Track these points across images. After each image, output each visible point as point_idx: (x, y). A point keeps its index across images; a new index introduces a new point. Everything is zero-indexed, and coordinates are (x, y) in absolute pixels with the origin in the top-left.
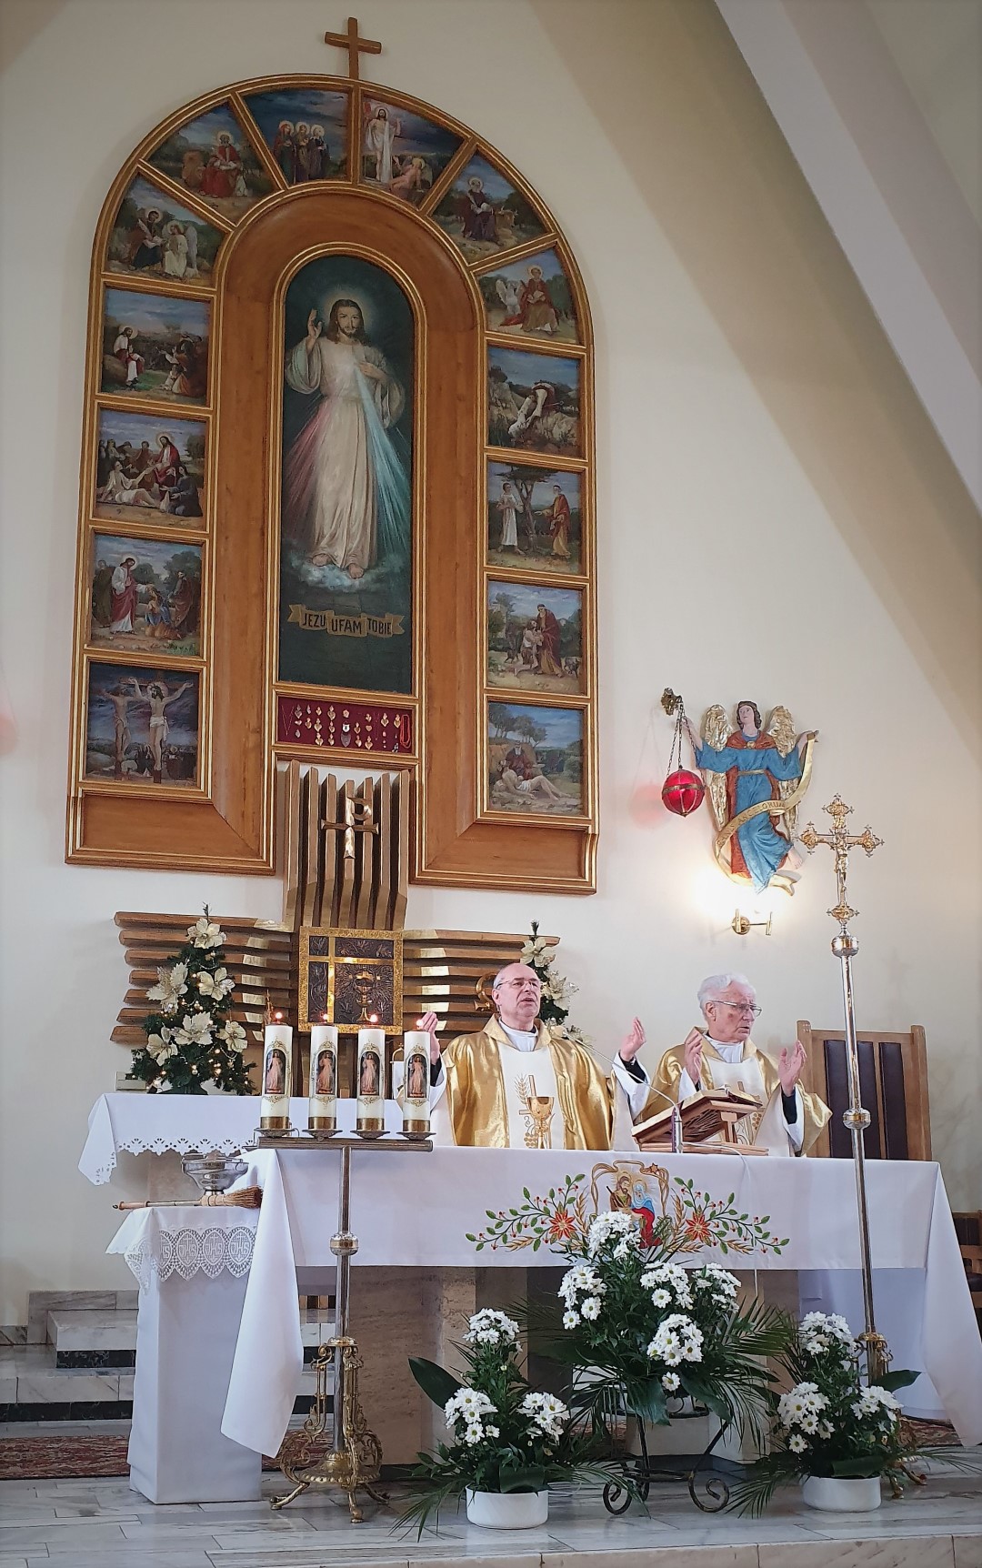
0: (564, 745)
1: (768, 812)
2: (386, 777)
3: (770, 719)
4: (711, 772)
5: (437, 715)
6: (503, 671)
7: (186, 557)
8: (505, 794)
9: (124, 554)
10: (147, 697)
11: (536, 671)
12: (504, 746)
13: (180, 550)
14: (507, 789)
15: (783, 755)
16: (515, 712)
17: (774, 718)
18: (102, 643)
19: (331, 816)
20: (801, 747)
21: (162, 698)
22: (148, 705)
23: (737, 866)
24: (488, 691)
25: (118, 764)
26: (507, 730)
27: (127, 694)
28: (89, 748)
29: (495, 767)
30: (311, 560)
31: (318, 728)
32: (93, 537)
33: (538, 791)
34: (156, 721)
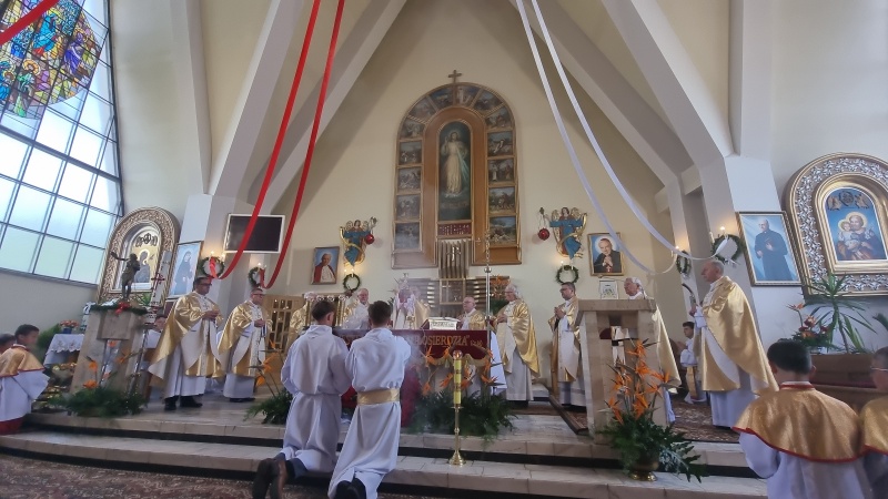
0: (511, 226)
1: (572, 236)
2: (462, 241)
4: (555, 228)
5: (477, 223)
6: (494, 210)
7: (417, 198)
8: (495, 241)
9: (404, 200)
10: (408, 230)
11: (503, 209)
12: (494, 229)
13: (415, 196)
14: (496, 239)
16: (497, 220)
19: (449, 251)
20: (582, 217)
21: (411, 230)
23: (564, 252)
24: (489, 216)
25: (402, 246)
27: (404, 230)
29: (492, 234)
30: (446, 192)
31: (448, 231)
32: (397, 197)
33: (504, 239)
34: (411, 235)
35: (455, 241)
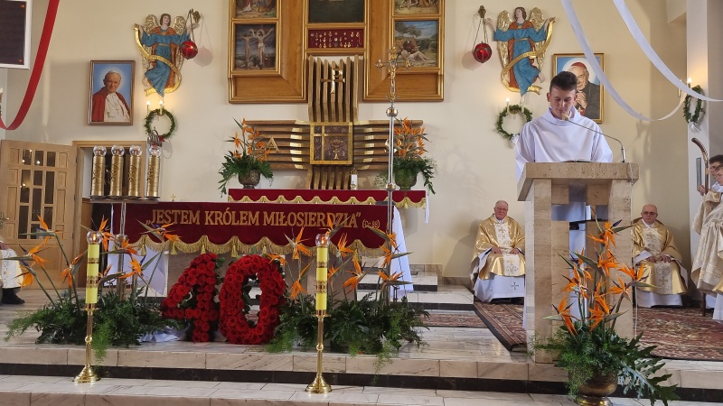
0: (429, 37)
1: (528, 57)
2: (348, 59)
3: (531, 14)
4: (501, 42)
5: (374, 30)
10: (257, 36)
11: (417, 6)
14: (403, 59)
15: (537, 30)
16: (407, 25)
18: (240, 17)
19: (326, 77)
20: (546, 25)
21: (262, 36)
22: (257, 39)
23: (513, 83)
25: (246, 64)
26: (404, 33)
27: (250, 36)
28: (236, 58)
31: (324, 41)
33: (417, 58)
34: (261, 45)
35: (336, 60)
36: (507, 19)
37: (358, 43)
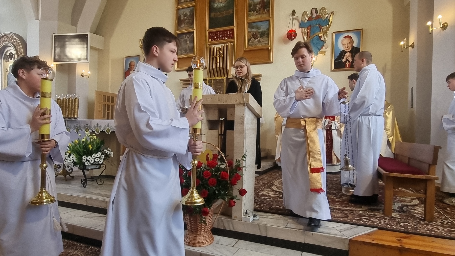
0: (265, 30)
1: (318, 35)
2: (225, 45)
3: (320, 11)
4: (304, 28)
5: (238, 29)
6: (252, 16)
7: (192, 9)
8: (251, 43)
9: (182, 12)
10: (186, 38)
11: (259, 14)
12: (251, 33)
13: (191, 8)
14: (252, 42)
15: (323, 19)
16: (254, 24)
17: (321, 11)
18: (179, 30)
19: (215, 55)
21: (188, 38)
22: (186, 40)
24: (248, 21)
25: (182, 52)
26: (253, 29)
27: (183, 39)
29: (249, 38)
30: (215, 3)
31: (216, 37)
32: (178, 10)
33: (259, 41)
34: (188, 42)
35: (219, 46)
36: (306, 15)
37: (231, 36)
